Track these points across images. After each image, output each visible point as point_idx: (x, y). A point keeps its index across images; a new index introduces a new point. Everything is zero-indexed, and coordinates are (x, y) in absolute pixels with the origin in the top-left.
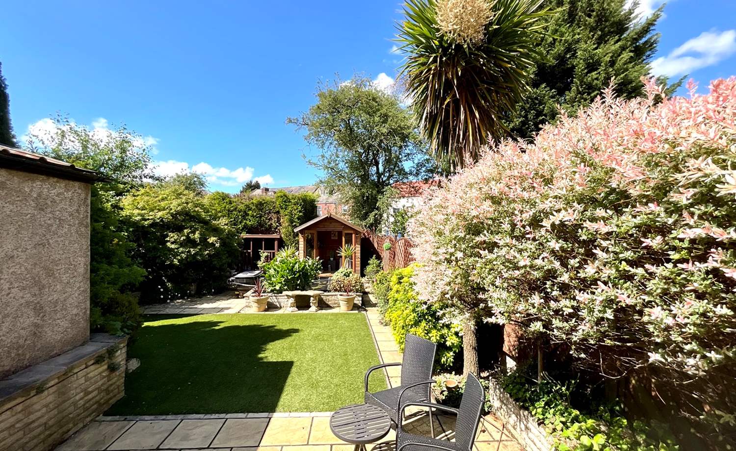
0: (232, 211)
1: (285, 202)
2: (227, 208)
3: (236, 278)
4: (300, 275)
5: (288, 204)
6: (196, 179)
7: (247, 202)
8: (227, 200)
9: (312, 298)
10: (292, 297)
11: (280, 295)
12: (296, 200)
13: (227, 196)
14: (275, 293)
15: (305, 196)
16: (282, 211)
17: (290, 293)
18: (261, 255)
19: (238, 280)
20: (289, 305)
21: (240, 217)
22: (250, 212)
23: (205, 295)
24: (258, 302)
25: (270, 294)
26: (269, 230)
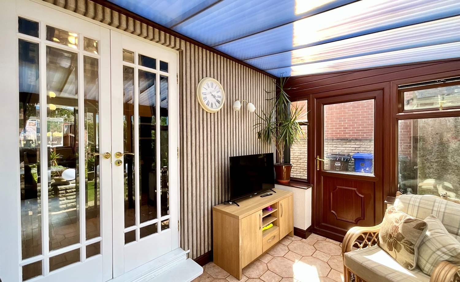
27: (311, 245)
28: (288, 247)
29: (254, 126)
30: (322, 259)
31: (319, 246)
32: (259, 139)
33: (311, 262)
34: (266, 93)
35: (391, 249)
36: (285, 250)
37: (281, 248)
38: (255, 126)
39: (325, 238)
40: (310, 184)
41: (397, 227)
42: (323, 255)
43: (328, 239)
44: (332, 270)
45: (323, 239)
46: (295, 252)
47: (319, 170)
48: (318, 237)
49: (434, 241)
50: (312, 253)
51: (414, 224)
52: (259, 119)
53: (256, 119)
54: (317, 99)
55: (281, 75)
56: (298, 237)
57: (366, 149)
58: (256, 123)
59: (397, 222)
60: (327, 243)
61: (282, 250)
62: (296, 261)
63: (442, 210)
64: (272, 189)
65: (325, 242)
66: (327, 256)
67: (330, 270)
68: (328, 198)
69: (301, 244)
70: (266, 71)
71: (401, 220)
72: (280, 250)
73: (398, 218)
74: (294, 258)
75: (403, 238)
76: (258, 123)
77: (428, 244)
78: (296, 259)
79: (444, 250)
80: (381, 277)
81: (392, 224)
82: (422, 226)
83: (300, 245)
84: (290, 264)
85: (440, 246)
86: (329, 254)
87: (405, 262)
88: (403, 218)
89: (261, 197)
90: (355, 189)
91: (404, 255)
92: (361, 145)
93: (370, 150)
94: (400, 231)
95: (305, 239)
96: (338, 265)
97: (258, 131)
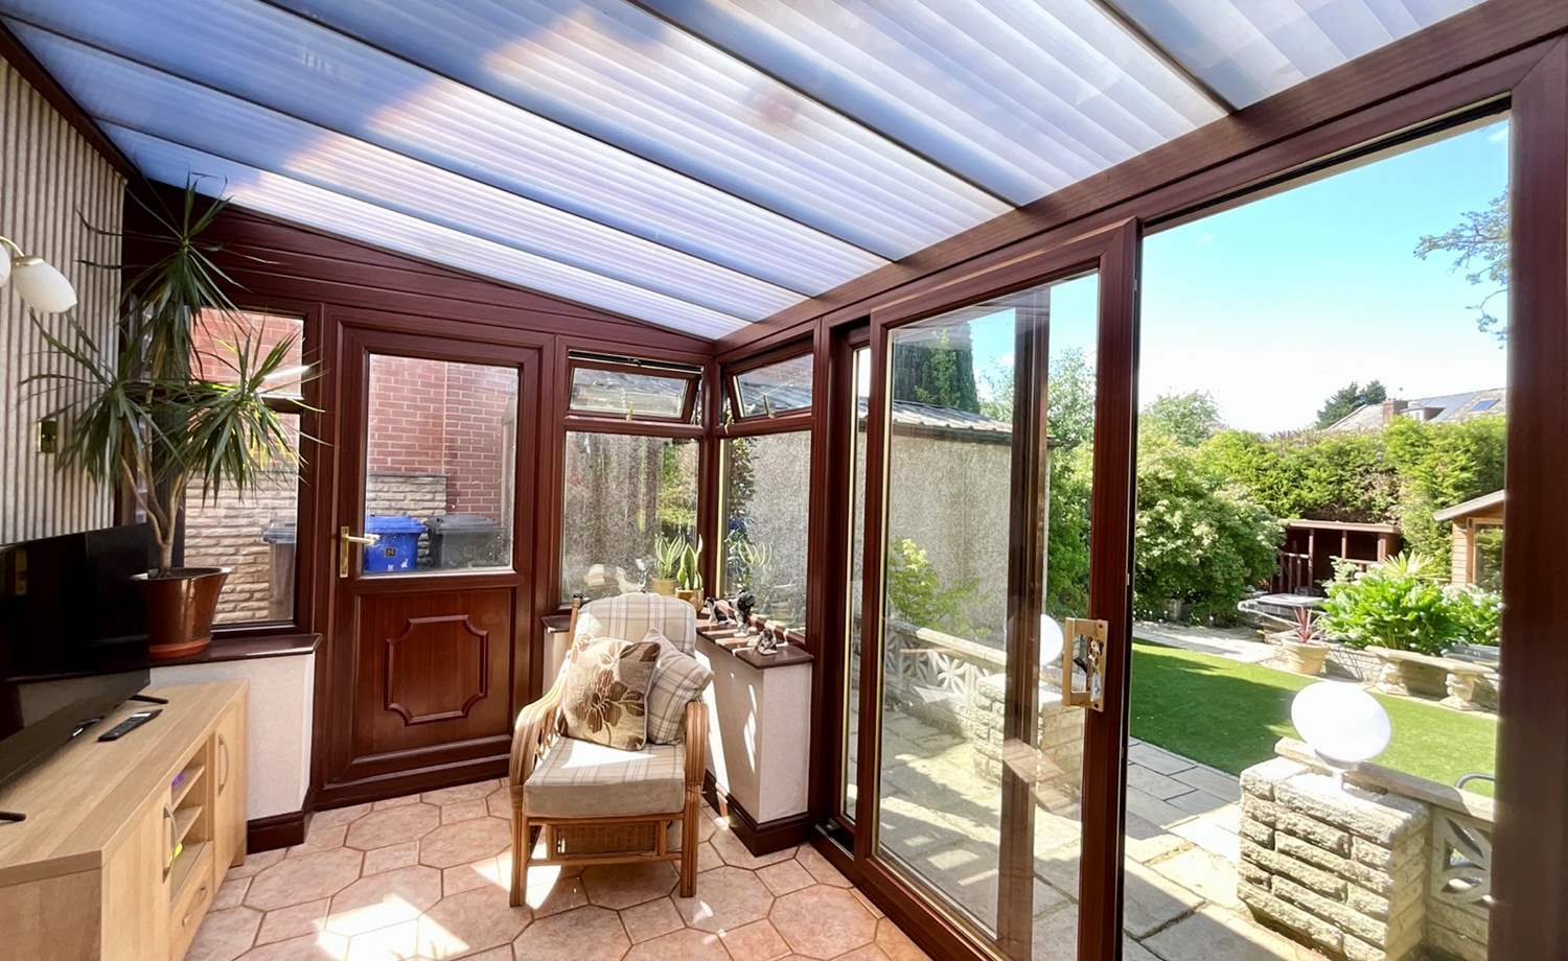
0: (1266, 470)
1: (1412, 445)
2: (1254, 464)
3: (1259, 603)
4: (1419, 618)
5: (1421, 450)
6: (1197, 404)
7: (1305, 450)
8: (1256, 446)
9: (1449, 676)
10: (1392, 661)
11: (1358, 652)
12: (1450, 440)
13: (1256, 438)
14: (1347, 647)
15: (1484, 426)
16: (1402, 469)
17: (1386, 652)
18: (1336, 568)
19: (1263, 607)
20: (1383, 677)
21: (1285, 482)
22: (1311, 472)
23: (1195, 623)
24: (1301, 652)
25: (1333, 646)
26: (1364, 513)
27: (335, 850)
28: (246, 907)
29: (25, 387)
30: (400, 864)
31: (366, 838)
32: (42, 457)
33: (373, 893)
34: (85, 229)
35: (597, 728)
36: (246, 921)
37: (220, 928)
38: (30, 388)
39: (369, 804)
40: (309, 631)
41: (609, 674)
42: (395, 851)
43: (379, 805)
44: (445, 872)
45: (364, 811)
46: (293, 902)
47: (346, 576)
48: (343, 813)
49: (669, 673)
50: (359, 868)
51: (639, 653)
52: (50, 352)
53: (36, 349)
54: (346, 325)
55: (193, 178)
56: (266, 853)
57: (393, 504)
58: (35, 373)
59: (605, 662)
60: (383, 817)
61: (234, 930)
62: (318, 924)
63: (662, 615)
64: (142, 693)
65: (376, 816)
66: (409, 849)
67: (439, 875)
68: (376, 668)
69: (295, 865)
70: (101, 124)
71: (613, 655)
72: (223, 937)
73: (607, 653)
74: (301, 921)
75: (624, 689)
76: (45, 372)
77: (662, 683)
78: (314, 921)
79: (687, 683)
80: (616, 786)
81: (595, 671)
82: (653, 652)
83: (295, 872)
84: (302, 950)
85: (679, 679)
86: (411, 839)
87: (627, 740)
88: (617, 649)
89: (102, 739)
90: (466, 617)
91: (627, 726)
92: (380, 491)
93: (405, 507)
94: (616, 678)
95: (300, 846)
96: (452, 848)
97: (44, 414)
